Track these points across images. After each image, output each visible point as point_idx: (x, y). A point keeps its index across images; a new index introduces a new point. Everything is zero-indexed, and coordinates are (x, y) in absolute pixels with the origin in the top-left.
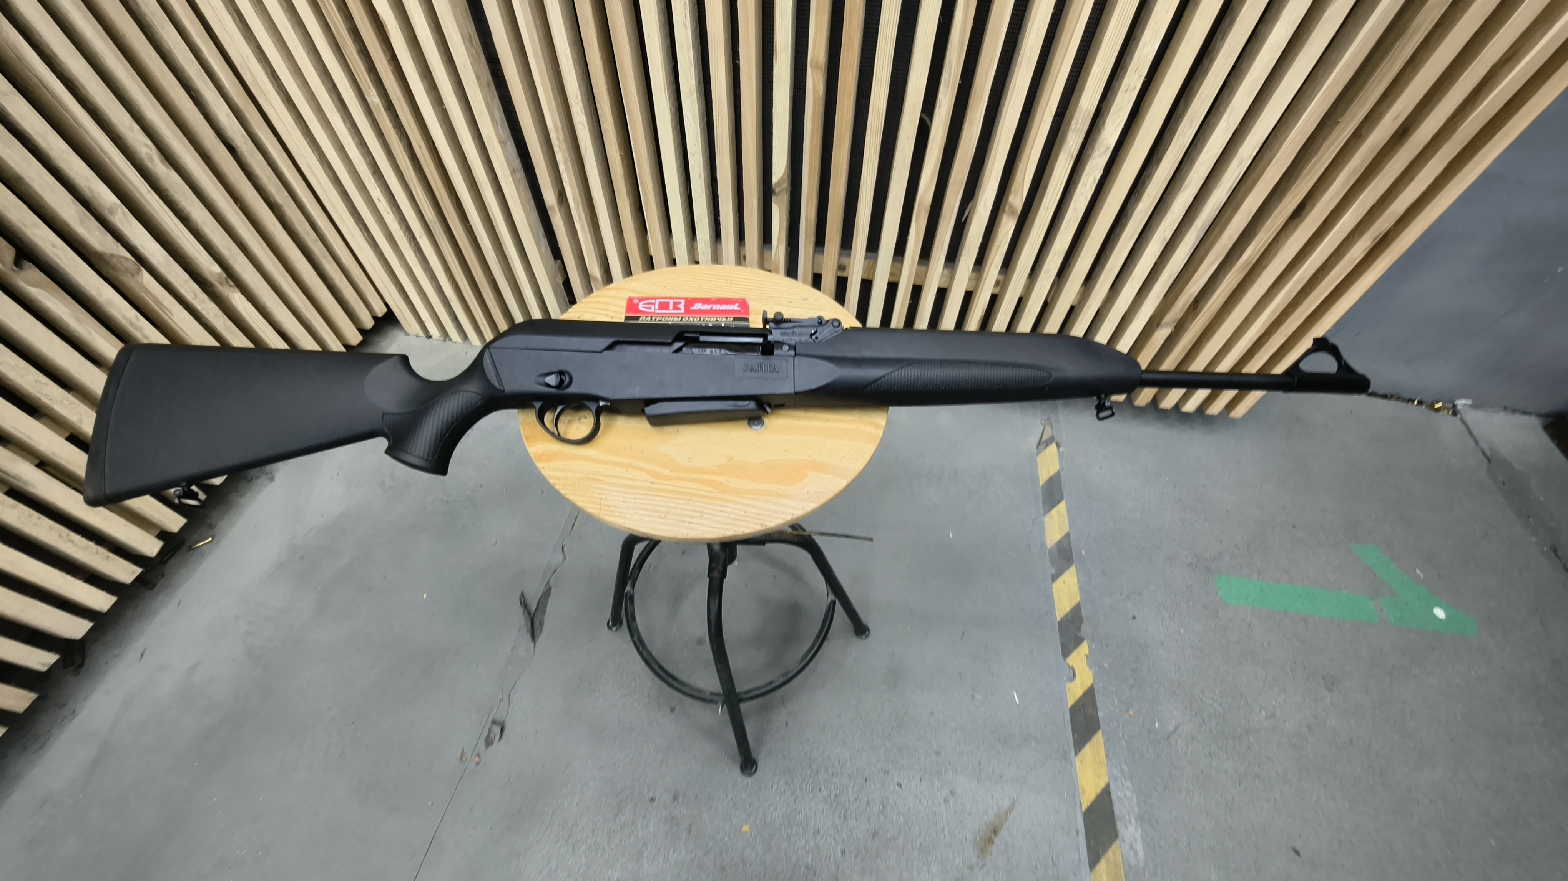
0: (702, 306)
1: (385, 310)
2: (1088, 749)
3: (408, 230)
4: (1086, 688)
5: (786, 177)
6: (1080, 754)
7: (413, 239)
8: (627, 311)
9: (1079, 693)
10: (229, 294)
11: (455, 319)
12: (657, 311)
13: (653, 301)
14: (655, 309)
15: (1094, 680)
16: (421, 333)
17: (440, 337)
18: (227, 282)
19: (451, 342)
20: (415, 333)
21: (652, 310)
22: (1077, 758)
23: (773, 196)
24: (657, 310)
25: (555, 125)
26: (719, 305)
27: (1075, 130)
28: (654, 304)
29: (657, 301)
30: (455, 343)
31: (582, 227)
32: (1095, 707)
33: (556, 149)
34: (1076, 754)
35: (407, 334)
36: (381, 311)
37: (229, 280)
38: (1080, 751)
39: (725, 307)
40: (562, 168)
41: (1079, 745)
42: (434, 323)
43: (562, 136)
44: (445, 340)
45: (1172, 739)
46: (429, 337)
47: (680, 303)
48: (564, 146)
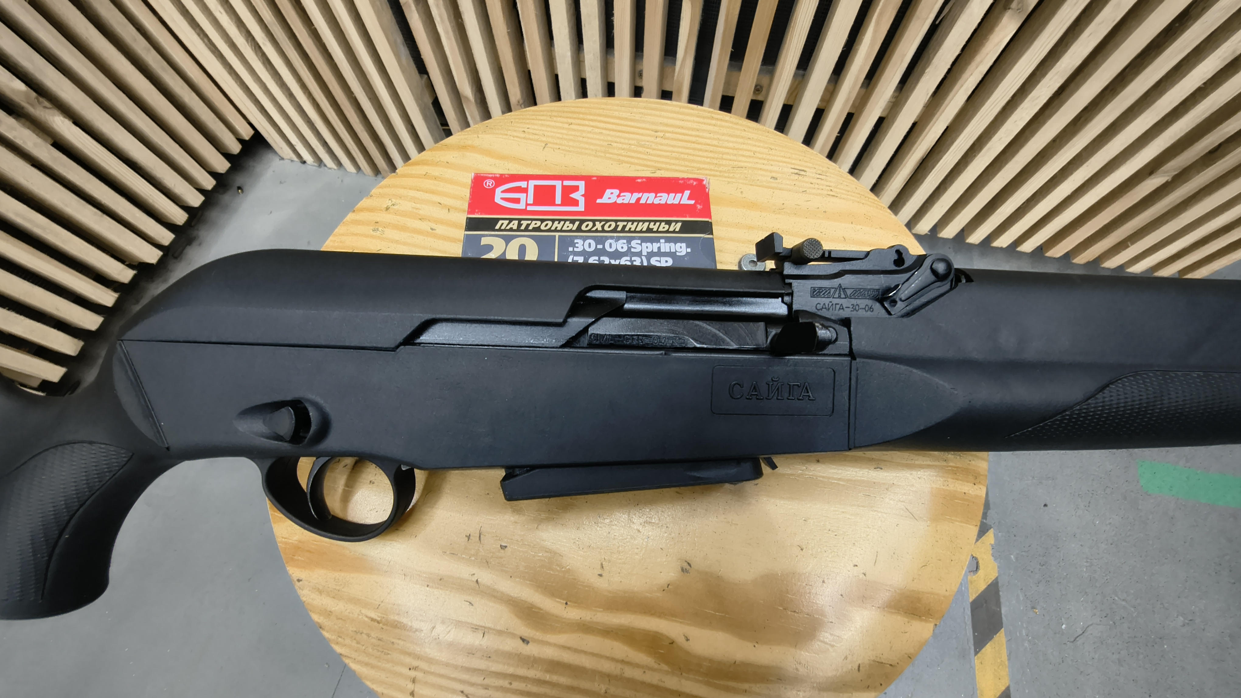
0: (619, 196)
1: (252, 132)
2: (988, 649)
3: (249, 35)
4: (990, 582)
6: (979, 655)
7: (257, 48)
8: (472, 208)
9: (982, 586)
10: (47, 117)
11: (325, 144)
12: (530, 208)
13: (523, 184)
14: (527, 205)
15: (999, 573)
16: (295, 158)
17: (314, 162)
18: (38, 101)
19: (326, 168)
20: (289, 157)
21: (521, 206)
22: (976, 657)
24: (530, 205)
26: (652, 195)
28: (525, 191)
29: (532, 183)
30: (330, 169)
32: (998, 604)
34: (976, 653)
35: (282, 159)
36: (246, 133)
37: (41, 99)
38: (980, 650)
39: (664, 198)
41: (980, 643)
42: (304, 147)
44: (320, 166)
45: (1079, 642)
46: (304, 162)
47: (576, 189)
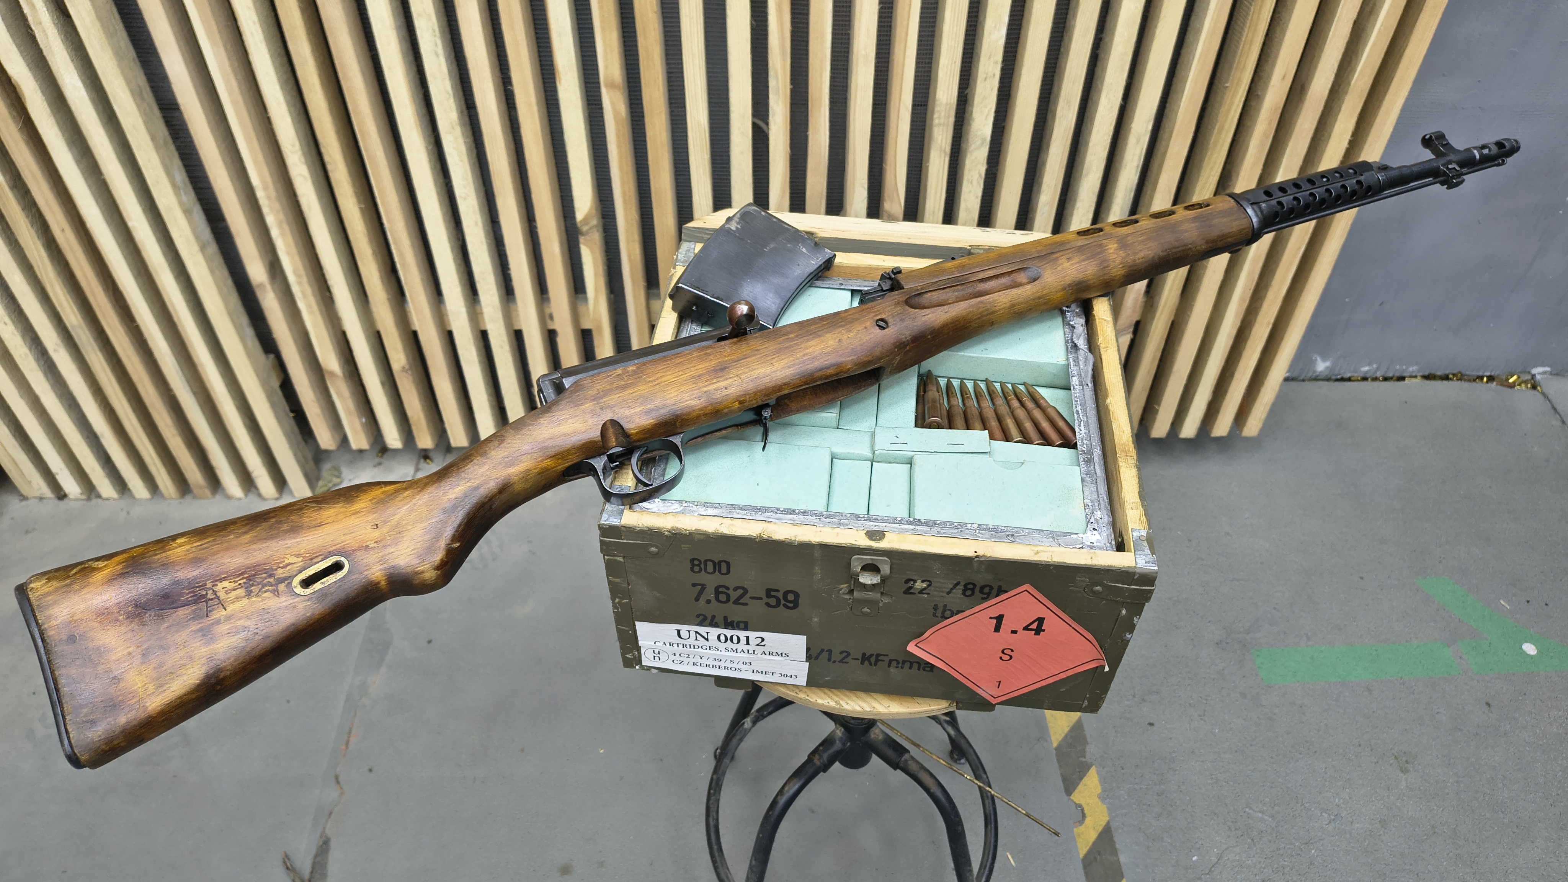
4: (1100, 829)
5: (594, 211)
9: (1093, 836)
15: (1110, 815)
16: (45, 490)
17: (81, 494)
19: (100, 501)
20: (37, 494)
23: (580, 236)
25: (264, 182)
27: (939, 124)
30: (108, 499)
31: (309, 307)
32: (1114, 852)
33: (265, 210)
35: (24, 498)
40: (275, 233)
43: (273, 193)
44: (89, 499)
45: (1215, 872)
48: (277, 205)
